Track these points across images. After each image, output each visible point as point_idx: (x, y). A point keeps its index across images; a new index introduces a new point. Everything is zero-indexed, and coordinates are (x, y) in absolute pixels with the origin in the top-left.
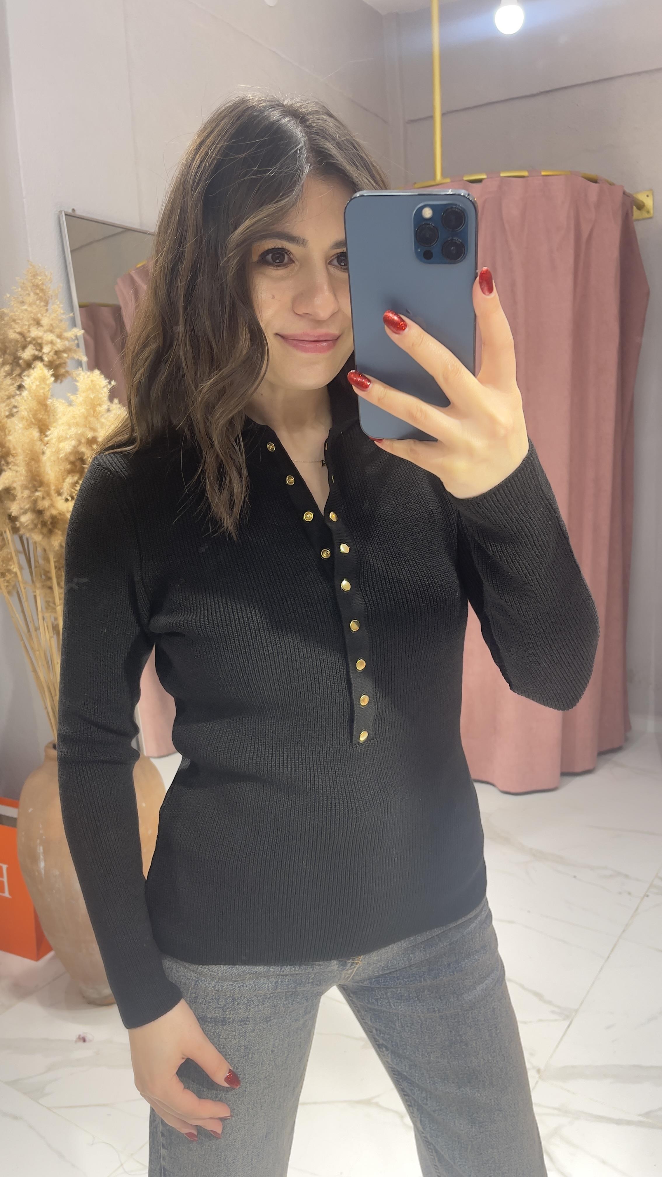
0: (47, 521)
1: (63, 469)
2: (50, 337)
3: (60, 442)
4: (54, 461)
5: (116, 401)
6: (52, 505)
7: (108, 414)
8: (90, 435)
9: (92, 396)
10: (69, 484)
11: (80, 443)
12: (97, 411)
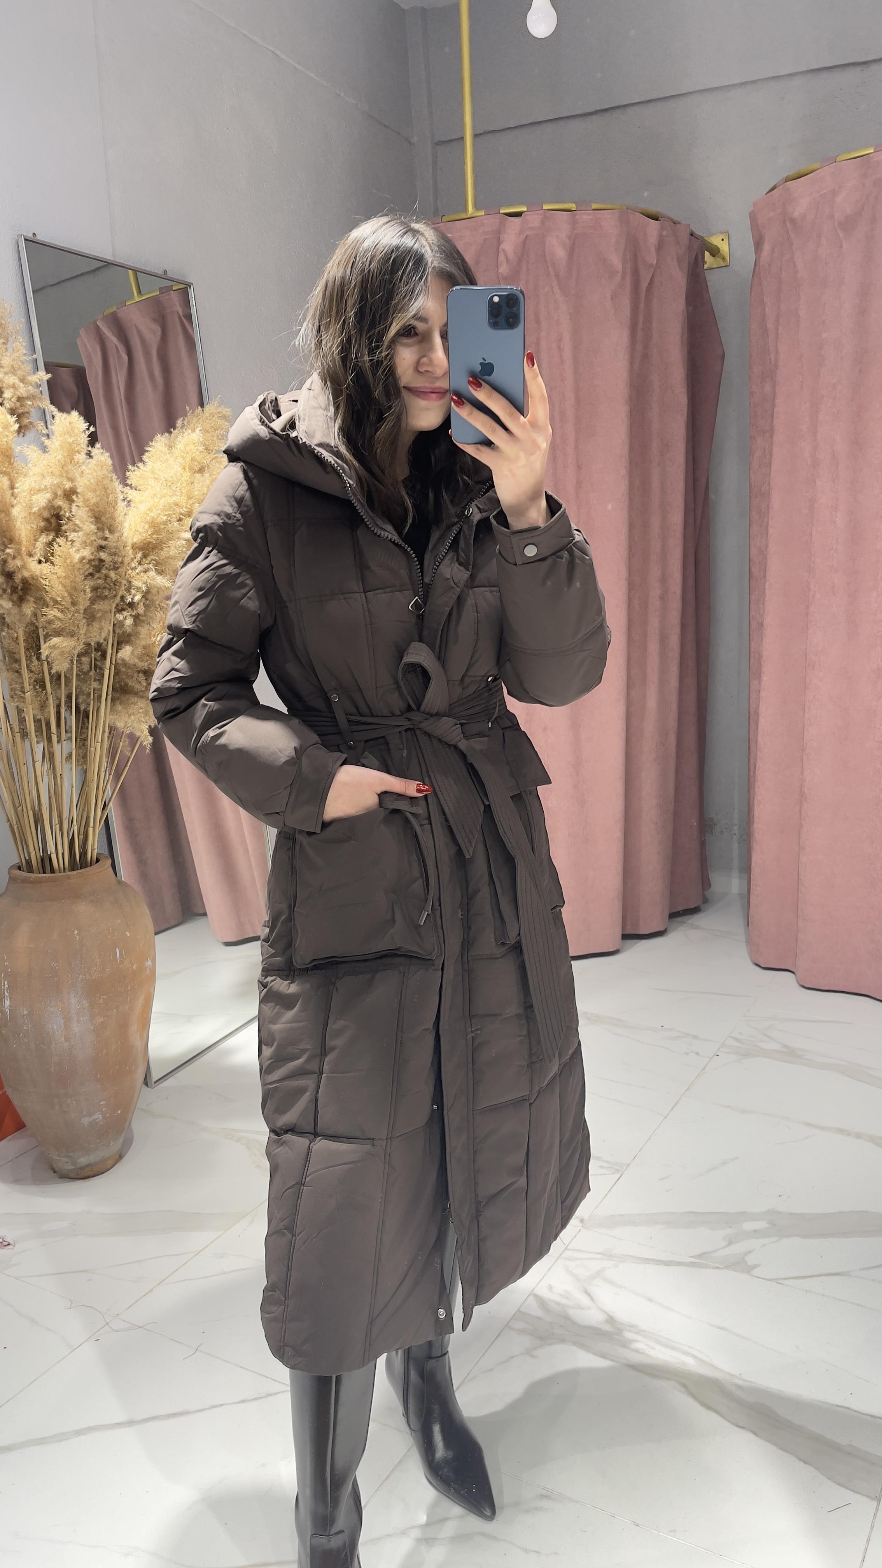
0: (18, 585)
1: (35, 527)
2: (12, 380)
3: (33, 495)
4: (25, 517)
5: (98, 445)
6: (24, 566)
7: (90, 460)
8: (68, 485)
9: (70, 440)
10: (43, 543)
11: (56, 495)
12: (76, 460)
